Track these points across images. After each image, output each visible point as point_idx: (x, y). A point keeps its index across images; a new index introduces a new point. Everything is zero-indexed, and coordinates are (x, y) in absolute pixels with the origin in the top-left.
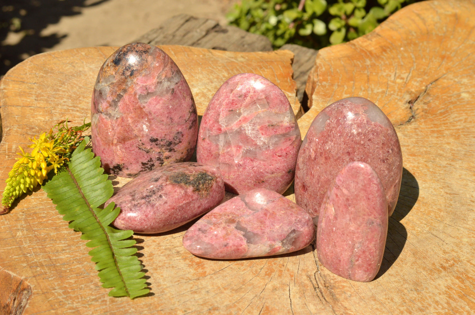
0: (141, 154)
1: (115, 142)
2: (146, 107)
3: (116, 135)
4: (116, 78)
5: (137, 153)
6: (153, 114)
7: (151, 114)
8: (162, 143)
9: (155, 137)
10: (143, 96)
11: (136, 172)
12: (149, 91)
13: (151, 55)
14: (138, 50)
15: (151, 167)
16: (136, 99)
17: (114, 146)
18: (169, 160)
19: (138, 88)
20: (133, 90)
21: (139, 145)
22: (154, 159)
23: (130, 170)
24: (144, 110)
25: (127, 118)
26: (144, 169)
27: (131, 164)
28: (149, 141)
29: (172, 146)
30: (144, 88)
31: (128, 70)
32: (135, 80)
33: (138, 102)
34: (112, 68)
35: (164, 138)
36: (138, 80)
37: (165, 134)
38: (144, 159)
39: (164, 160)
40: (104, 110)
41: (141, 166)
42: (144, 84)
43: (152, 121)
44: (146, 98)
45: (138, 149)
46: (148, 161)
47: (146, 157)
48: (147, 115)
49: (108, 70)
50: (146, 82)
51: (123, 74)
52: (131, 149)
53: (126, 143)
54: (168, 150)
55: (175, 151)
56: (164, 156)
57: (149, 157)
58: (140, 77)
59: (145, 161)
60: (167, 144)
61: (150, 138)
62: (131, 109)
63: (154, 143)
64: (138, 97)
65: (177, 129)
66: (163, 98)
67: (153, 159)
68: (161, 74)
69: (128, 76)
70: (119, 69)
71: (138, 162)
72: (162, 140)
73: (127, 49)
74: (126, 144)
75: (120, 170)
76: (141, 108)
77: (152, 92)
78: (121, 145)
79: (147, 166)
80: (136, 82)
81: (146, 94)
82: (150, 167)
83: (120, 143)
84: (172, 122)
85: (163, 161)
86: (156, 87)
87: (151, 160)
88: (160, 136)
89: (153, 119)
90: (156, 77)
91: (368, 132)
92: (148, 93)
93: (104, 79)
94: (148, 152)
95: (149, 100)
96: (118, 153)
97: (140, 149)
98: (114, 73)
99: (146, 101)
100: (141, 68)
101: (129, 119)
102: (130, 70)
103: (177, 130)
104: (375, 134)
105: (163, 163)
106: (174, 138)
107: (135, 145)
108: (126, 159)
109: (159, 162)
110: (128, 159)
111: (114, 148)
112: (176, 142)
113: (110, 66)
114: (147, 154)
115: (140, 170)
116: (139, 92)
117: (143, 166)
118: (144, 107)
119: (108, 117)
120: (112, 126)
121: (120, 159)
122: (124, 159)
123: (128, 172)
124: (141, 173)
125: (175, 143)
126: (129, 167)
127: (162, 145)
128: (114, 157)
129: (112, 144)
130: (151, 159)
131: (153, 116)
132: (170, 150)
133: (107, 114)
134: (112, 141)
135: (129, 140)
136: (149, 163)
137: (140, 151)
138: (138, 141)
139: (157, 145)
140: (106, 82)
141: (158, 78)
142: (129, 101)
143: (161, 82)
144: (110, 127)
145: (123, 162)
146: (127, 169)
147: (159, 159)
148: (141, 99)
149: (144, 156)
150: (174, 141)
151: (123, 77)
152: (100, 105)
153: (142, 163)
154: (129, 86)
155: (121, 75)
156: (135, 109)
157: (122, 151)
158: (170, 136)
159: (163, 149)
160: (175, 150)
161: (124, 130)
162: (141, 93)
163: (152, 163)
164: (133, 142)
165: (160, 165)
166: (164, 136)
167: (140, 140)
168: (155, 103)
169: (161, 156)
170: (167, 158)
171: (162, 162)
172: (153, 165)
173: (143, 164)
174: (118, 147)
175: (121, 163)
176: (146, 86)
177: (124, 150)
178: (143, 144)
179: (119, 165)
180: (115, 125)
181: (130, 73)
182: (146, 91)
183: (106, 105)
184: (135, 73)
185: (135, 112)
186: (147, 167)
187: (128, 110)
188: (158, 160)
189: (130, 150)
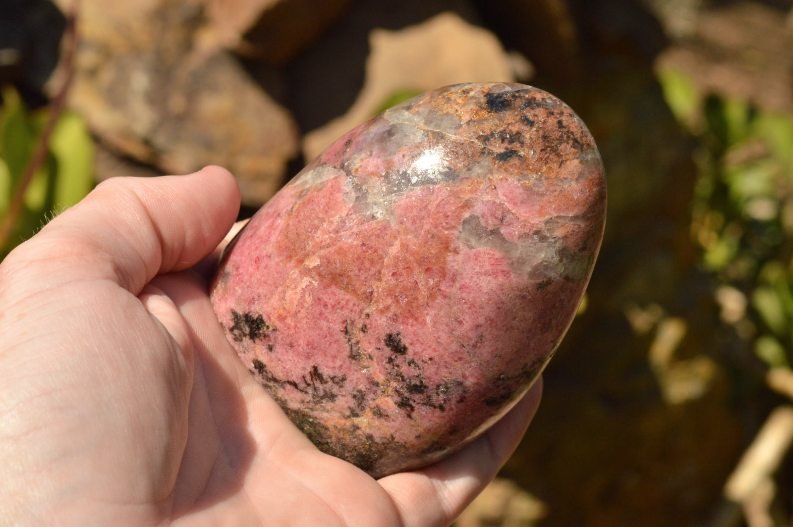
0: (335, 346)
1: (313, 262)
2: (460, 258)
3: (332, 249)
4: (461, 130)
5: (331, 335)
6: (457, 285)
7: (454, 281)
8: (404, 369)
9: (405, 342)
10: (478, 224)
11: (280, 375)
12: (502, 231)
13: (581, 162)
14: (564, 123)
15: (322, 398)
16: (458, 217)
17: (297, 271)
18: (377, 422)
19: (488, 198)
20: (471, 192)
21: (353, 322)
22: (348, 386)
23: (273, 355)
24: (450, 257)
25: (395, 238)
26: (302, 385)
27: (291, 346)
28: (383, 337)
29: (417, 397)
30: (499, 213)
31: (503, 141)
32: (497, 176)
33: (453, 227)
34: (472, 106)
35: (420, 363)
36: (505, 184)
37: (433, 354)
38: (331, 364)
39: (368, 409)
40: (360, 173)
41: (307, 373)
42: (508, 206)
43: (439, 300)
44: (479, 237)
45: (342, 327)
46: (333, 379)
47: (338, 363)
48: (443, 273)
49: (460, 101)
50: (515, 204)
51: (485, 139)
52: (326, 313)
53: (334, 288)
54: (398, 399)
55: (409, 416)
56: (378, 401)
57: (344, 371)
58: (513, 181)
59: (325, 372)
60: (413, 382)
61: (395, 332)
62: (426, 227)
63: (388, 351)
64: (466, 215)
65: (467, 373)
66: (513, 275)
67: (347, 384)
68: (561, 221)
69: (490, 153)
70: (486, 119)
71: (308, 357)
72: (413, 362)
73: (543, 99)
74: (329, 291)
75: (253, 336)
76: (447, 248)
77: (506, 237)
78: (315, 283)
79: (318, 384)
80: (495, 182)
81: (490, 228)
82: (321, 393)
83: (320, 275)
84: (474, 346)
85: (363, 409)
86: (524, 236)
87: (340, 381)
88: (418, 348)
89: (445, 297)
90: (547, 217)
92: (495, 232)
93: (430, 112)
94: (354, 357)
95: (483, 248)
96: (290, 293)
97: (346, 332)
98: (466, 118)
99: (473, 242)
100: (537, 166)
101: (397, 243)
102: (509, 147)
103: (464, 376)
105: (357, 415)
106: (438, 386)
107: (346, 312)
108: (293, 324)
109: (353, 403)
110: (296, 327)
111: (295, 273)
112: (434, 398)
113: (473, 97)
114: (348, 361)
115: (294, 378)
116: (479, 209)
117: (308, 378)
118: (456, 251)
119: (354, 195)
120: (343, 222)
121: (281, 311)
122: (289, 321)
123: (263, 359)
124: (288, 387)
125: (429, 397)
126: (278, 349)
127: (399, 374)
128: (272, 293)
129: (301, 261)
130: (344, 379)
131: (454, 290)
132: (404, 404)
133: (357, 188)
134: (307, 255)
135: (346, 289)
136: (330, 383)
137: (342, 337)
138: (361, 311)
139: (390, 360)
140: (428, 122)
141: (547, 223)
142: (438, 205)
143: (543, 238)
144: (336, 219)
145: (278, 324)
146: (270, 348)
147: (360, 397)
148: (467, 227)
149: (335, 357)
150: (431, 391)
151: (479, 144)
152: (363, 156)
153: (315, 369)
154: (474, 175)
155: (479, 138)
156: (433, 236)
157: (303, 297)
158: (436, 374)
159: (394, 384)
160: (414, 414)
161: (358, 258)
162: (483, 216)
163: (335, 390)
164: (347, 302)
165: (348, 413)
166: (426, 358)
167: (368, 315)
168: (487, 267)
169: (372, 396)
170: (379, 413)
171: (358, 411)
172: (332, 397)
173: (316, 373)
174: (306, 280)
175: (272, 321)
176: (509, 211)
177: (309, 299)
178: (364, 329)
179: (262, 321)
180: (351, 228)
181: (502, 151)
182: (497, 222)
183: (377, 167)
184: (515, 161)
185: (426, 242)
186: (315, 389)
187: (414, 222)
188: (355, 397)
189: (321, 314)
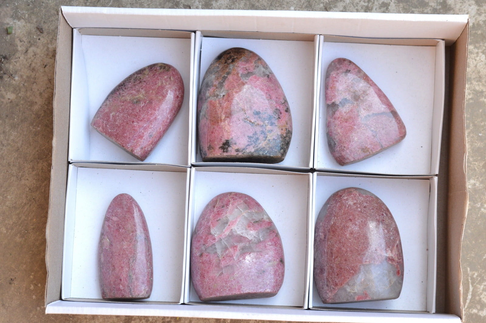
0: (246, 127)
1: (224, 117)
2: (248, 83)
3: (224, 110)
4: (219, 67)
5: (243, 126)
6: (254, 88)
7: (252, 88)
8: (264, 116)
9: (258, 110)
10: (244, 75)
12: (249, 71)
16: (239, 77)
17: (222, 122)
18: (272, 134)
19: (239, 69)
20: (235, 71)
21: (244, 118)
23: (237, 144)
27: (238, 138)
28: (253, 114)
29: (273, 120)
33: (240, 79)
36: (239, 64)
37: (265, 107)
38: (250, 132)
39: (267, 133)
40: (211, 94)
41: (248, 140)
44: (247, 76)
45: (243, 122)
46: (253, 135)
47: (251, 130)
48: (249, 89)
50: (245, 65)
51: (226, 63)
52: (237, 123)
53: (233, 116)
54: (270, 124)
55: (276, 126)
56: (267, 129)
57: (254, 130)
58: (240, 62)
59: (251, 135)
60: (268, 117)
61: (254, 111)
62: (235, 85)
63: (257, 116)
64: (240, 75)
65: (275, 106)
66: (261, 78)
67: (257, 132)
68: (257, 61)
69: (230, 63)
70: (221, 61)
71: (244, 136)
72: (264, 113)
74: (233, 118)
75: (229, 146)
76: (244, 84)
77: (252, 71)
78: (229, 120)
79: (252, 139)
80: (237, 66)
82: (255, 140)
83: (227, 117)
84: (270, 98)
86: (254, 69)
88: (261, 109)
90: (254, 63)
91: (362, 202)
92: (248, 73)
94: (252, 125)
95: (250, 78)
96: (226, 128)
97: (245, 122)
98: (217, 65)
99: (247, 78)
100: (240, 56)
101: (234, 93)
104: (368, 202)
107: (241, 118)
108: (234, 133)
109: (263, 135)
111: (222, 124)
112: (276, 116)
114: (252, 127)
115: (247, 144)
116: (241, 72)
118: (246, 83)
119: (215, 98)
120: (220, 103)
121: (229, 134)
122: (232, 133)
123: (237, 148)
124: (248, 147)
126: (237, 142)
127: (264, 119)
128: (223, 133)
129: (221, 120)
130: (256, 132)
131: (255, 90)
132: (272, 124)
133: (214, 96)
134: (221, 117)
135: (235, 114)
137: (245, 124)
139: (259, 118)
142: (233, 79)
143: (258, 66)
145: (231, 137)
146: (235, 144)
148: (243, 77)
149: (249, 130)
153: (248, 136)
154: (232, 69)
155: (224, 64)
156: (239, 85)
159: (266, 122)
162: (243, 72)
163: (257, 136)
164: (239, 115)
165: (264, 139)
166: (265, 109)
167: (245, 113)
168: (255, 80)
169: (265, 129)
170: (270, 132)
171: (266, 136)
172: (258, 139)
173: (250, 137)
174: (226, 122)
175: (229, 138)
177: (231, 124)
178: (248, 117)
179: (228, 141)
181: (231, 60)
182: (247, 71)
184: (236, 60)
185: (239, 87)
186: (253, 141)
187: (232, 87)
188: (262, 133)
